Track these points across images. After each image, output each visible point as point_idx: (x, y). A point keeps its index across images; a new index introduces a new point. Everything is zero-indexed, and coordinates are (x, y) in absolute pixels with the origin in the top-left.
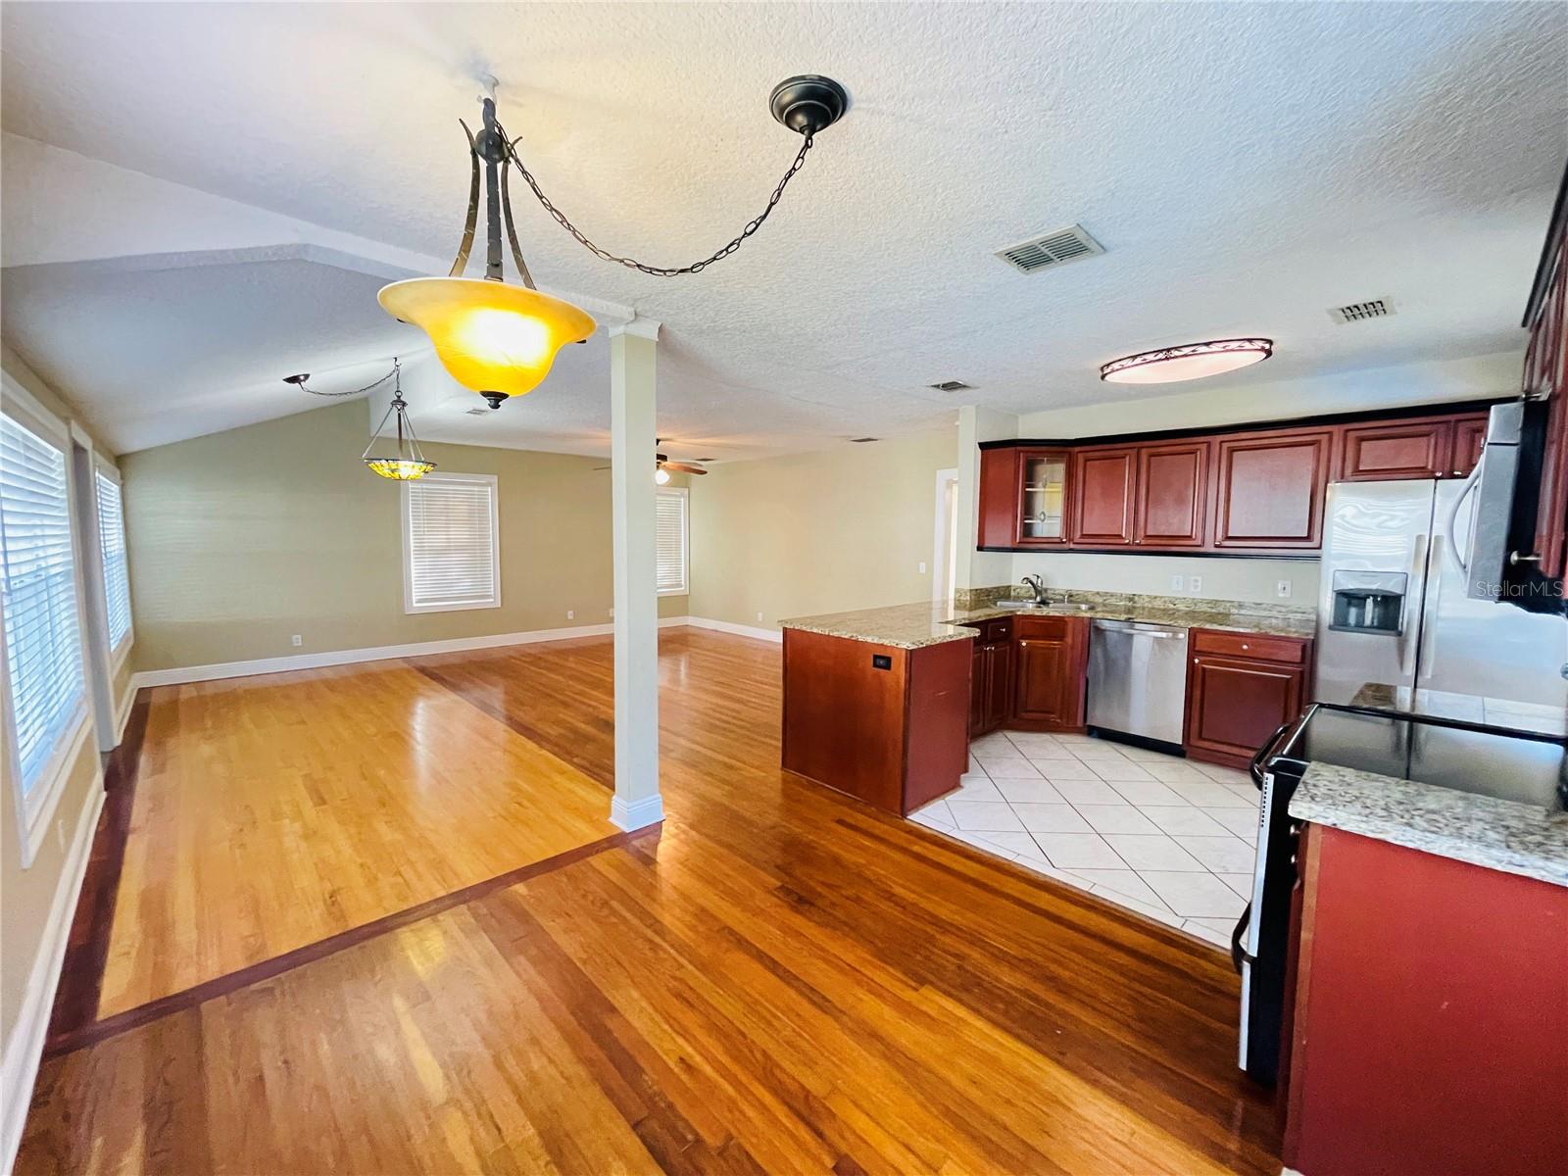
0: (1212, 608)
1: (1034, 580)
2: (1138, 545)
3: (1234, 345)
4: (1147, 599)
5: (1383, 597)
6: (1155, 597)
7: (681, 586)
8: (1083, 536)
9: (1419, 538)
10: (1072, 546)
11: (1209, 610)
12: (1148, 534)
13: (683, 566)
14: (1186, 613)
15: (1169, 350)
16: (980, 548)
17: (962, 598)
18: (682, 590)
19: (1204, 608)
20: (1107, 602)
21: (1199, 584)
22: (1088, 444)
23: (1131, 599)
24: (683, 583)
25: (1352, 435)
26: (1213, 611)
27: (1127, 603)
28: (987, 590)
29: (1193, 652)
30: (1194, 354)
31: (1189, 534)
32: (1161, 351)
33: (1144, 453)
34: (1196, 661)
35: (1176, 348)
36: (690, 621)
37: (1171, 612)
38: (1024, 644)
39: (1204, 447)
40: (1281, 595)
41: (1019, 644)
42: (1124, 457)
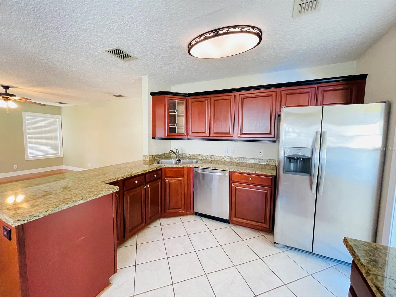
0: (237, 160)
1: (175, 151)
2: (211, 136)
3: (246, 29)
4: (216, 157)
5: (303, 159)
6: (219, 157)
7: (59, 154)
8: (192, 133)
9: (317, 132)
10: (189, 137)
11: (236, 161)
12: (215, 132)
13: (59, 146)
14: (229, 162)
15: (216, 30)
16: (154, 138)
17: (146, 159)
18: (60, 155)
19: (234, 160)
20: (203, 159)
21: (233, 151)
22: (193, 96)
23: (210, 157)
24: (60, 152)
25: (283, 92)
26: (238, 161)
27: (209, 159)
28: (158, 155)
29: (231, 182)
30: (228, 33)
31: (229, 132)
32: (212, 31)
33: (213, 99)
34: (233, 185)
35: (219, 29)
36: (64, 167)
37: (224, 162)
38: (167, 181)
39: (233, 97)
40: (260, 155)
41: (165, 180)
42: (206, 101)
